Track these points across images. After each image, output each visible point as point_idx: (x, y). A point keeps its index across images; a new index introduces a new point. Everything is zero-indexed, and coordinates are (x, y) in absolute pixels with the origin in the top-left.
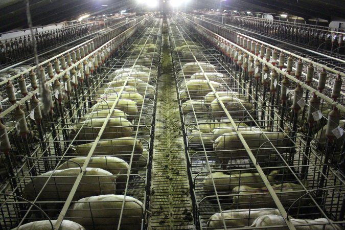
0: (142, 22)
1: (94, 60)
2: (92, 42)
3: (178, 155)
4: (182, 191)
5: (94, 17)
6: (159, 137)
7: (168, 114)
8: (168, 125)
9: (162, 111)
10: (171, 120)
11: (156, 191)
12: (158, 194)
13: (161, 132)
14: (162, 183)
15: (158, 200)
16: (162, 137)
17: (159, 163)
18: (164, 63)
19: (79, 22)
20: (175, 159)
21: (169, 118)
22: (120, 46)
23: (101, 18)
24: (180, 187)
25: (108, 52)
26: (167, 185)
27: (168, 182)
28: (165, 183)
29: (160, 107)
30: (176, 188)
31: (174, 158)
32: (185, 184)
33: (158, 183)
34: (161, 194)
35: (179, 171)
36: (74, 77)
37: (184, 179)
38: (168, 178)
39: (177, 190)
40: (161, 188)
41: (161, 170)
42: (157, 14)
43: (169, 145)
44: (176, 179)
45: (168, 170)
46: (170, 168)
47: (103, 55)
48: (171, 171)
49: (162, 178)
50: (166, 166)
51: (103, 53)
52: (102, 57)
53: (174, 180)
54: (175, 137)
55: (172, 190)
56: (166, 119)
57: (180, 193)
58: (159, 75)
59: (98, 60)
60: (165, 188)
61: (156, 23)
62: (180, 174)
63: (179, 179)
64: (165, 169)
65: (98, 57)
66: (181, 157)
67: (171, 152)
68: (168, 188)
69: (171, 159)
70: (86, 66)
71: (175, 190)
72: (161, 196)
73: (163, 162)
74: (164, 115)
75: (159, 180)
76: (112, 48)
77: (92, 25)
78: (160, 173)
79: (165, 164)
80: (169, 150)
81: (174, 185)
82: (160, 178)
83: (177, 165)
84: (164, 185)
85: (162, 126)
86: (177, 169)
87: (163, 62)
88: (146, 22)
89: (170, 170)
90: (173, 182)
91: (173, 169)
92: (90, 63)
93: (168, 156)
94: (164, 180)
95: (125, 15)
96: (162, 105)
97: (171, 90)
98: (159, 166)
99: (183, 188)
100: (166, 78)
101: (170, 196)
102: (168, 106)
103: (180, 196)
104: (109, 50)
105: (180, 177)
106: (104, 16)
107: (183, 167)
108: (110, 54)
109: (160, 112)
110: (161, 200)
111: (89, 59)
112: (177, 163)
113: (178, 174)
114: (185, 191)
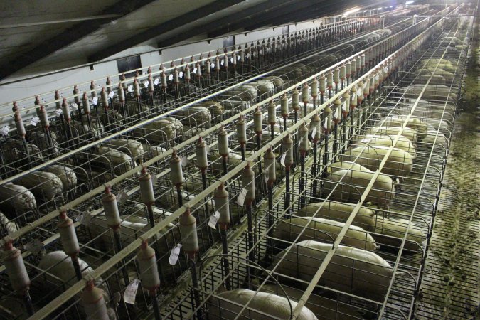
0: (439, 23)
1: (364, 85)
3: (468, 249)
4: (466, 308)
5: (365, 11)
6: (443, 213)
7: (462, 179)
8: (460, 198)
9: (453, 172)
10: (465, 191)
11: (425, 295)
12: (428, 301)
13: (447, 207)
14: (437, 285)
15: (427, 310)
16: (448, 214)
17: (437, 254)
18: (467, 93)
19: (344, 19)
20: (463, 254)
21: (463, 186)
22: (402, 63)
23: (376, 12)
24: (464, 301)
25: (384, 73)
26: (443, 291)
27: (446, 287)
28: (442, 287)
29: (451, 165)
30: (457, 299)
31: (461, 252)
32: (472, 299)
33: (430, 284)
34: (432, 302)
35: (466, 274)
36: (337, 110)
37: (473, 290)
38: (447, 280)
39: (458, 304)
40: (434, 293)
41: (438, 266)
42: (466, 7)
43: (457, 229)
44: (459, 285)
45: (449, 269)
46: (453, 266)
47: (377, 78)
48: (453, 271)
49: (438, 279)
50: (447, 262)
51: (378, 76)
52: (375, 80)
53: (456, 286)
54: (469, 219)
55: (451, 302)
56: (458, 187)
57: (463, 310)
58: (458, 113)
59: (371, 85)
60: (440, 295)
61: (462, 24)
62: (468, 281)
63: (464, 288)
64: (444, 265)
65: (371, 80)
66: (474, 254)
67: (458, 242)
68: (445, 296)
69: (456, 253)
70: (354, 95)
71: (455, 303)
72: (431, 304)
73: (443, 253)
74: (456, 180)
75: (433, 280)
76: (391, 67)
77: (362, 23)
78: (436, 269)
79: (446, 258)
80: (455, 237)
81: (455, 294)
82: (435, 277)
83: (464, 265)
84: (439, 290)
85: (450, 196)
86: (463, 271)
87: (466, 91)
88: (446, 22)
89: (452, 268)
90: (454, 289)
91: (457, 269)
92: (360, 90)
93: (452, 247)
94: (439, 282)
95: (412, 9)
96: (453, 162)
97: (473, 141)
98: (436, 259)
99: (469, 304)
100: (468, 118)
101: (445, 309)
102: (463, 167)
103: (461, 314)
104: (386, 69)
105: (467, 284)
106: (380, 9)
107: (474, 271)
108: (386, 76)
109: (449, 174)
110: (430, 311)
111: (359, 85)
112: (466, 262)
113: (464, 279)
114: (472, 309)
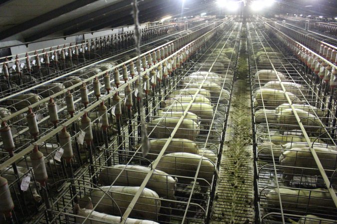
1: (173, 62)
2: (172, 44)
3: (245, 163)
4: (246, 201)
6: (229, 142)
7: (240, 120)
8: (239, 132)
9: (234, 117)
10: (242, 127)
11: (219, 197)
12: (222, 200)
13: (231, 138)
14: (227, 189)
15: (221, 206)
16: (232, 143)
17: (226, 169)
18: (240, 68)
21: (240, 124)
22: (199, 49)
23: (182, 19)
24: (244, 197)
25: (186, 55)
26: (231, 192)
27: (233, 190)
28: (230, 190)
29: (232, 112)
30: (240, 196)
31: (241, 166)
32: (249, 194)
33: (223, 189)
34: (224, 200)
35: (245, 180)
36: (153, 77)
37: (249, 189)
38: (233, 185)
39: (240, 199)
40: (225, 195)
41: (227, 177)
43: (238, 152)
44: (241, 187)
45: (234, 177)
46: (236, 175)
48: (237, 178)
49: (227, 185)
50: (233, 173)
51: (182, 56)
53: (239, 188)
54: (245, 145)
55: (236, 198)
56: (238, 126)
57: (244, 202)
58: (235, 80)
59: (177, 62)
60: (229, 195)
62: (246, 184)
63: (244, 188)
64: (231, 176)
65: (177, 59)
66: (249, 166)
67: (239, 160)
68: (232, 195)
69: (238, 167)
70: (165, 68)
71: (238, 198)
72: (224, 202)
73: (230, 168)
74: (236, 121)
75: (224, 186)
76: (190, 51)
78: (226, 179)
79: (232, 171)
80: (237, 157)
81: (239, 193)
82: (225, 184)
83: (243, 174)
84: (228, 192)
85: (233, 132)
86: (243, 177)
90: (237, 190)
91: (239, 177)
92: (169, 64)
93: (235, 163)
94: (229, 187)
95: (205, 18)
96: (234, 110)
97: (245, 96)
98: (225, 172)
99: (247, 198)
100: (241, 83)
101: (233, 204)
102: (240, 113)
103: (243, 205)
104: (187, 52)
105: (246, 186)
106: (185, 17)
107: (249, 177)
108: (188, 56)
109: (232, 118)
110: (223, 206)
111: (169, 61)
112: (244, 172)
113: (243, 182)
114: (249, 201)
